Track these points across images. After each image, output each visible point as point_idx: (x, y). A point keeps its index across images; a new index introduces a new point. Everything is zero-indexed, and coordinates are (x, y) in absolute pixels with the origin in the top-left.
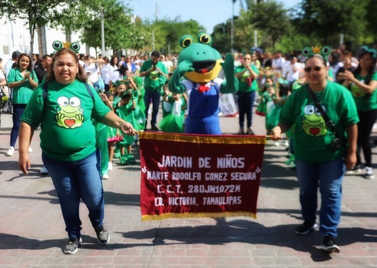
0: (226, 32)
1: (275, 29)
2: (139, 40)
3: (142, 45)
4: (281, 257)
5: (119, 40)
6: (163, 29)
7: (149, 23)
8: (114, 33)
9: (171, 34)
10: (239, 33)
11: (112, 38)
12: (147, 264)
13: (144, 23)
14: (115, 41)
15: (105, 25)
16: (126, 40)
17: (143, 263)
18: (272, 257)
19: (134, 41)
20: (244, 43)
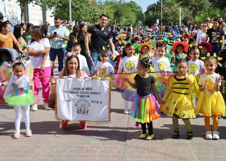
0: (157, 10)
1: (195, 6)
2: (95, 15)
3: (97, 19)
4: (217, 156)
5: (82, 15)
6: (111, 8)
7: (101, 3)
8: (78, 9)
9: (118, 11)
10: (167, 10)
11: (77, 13)
12: (121, 159)
13: (98, 3)
14: (79, 15)
15: (72, 4)
16: (87, 15)
17: (118, 158)
18: (210, 156)
19: (92, 15)
20: (171, 18)
